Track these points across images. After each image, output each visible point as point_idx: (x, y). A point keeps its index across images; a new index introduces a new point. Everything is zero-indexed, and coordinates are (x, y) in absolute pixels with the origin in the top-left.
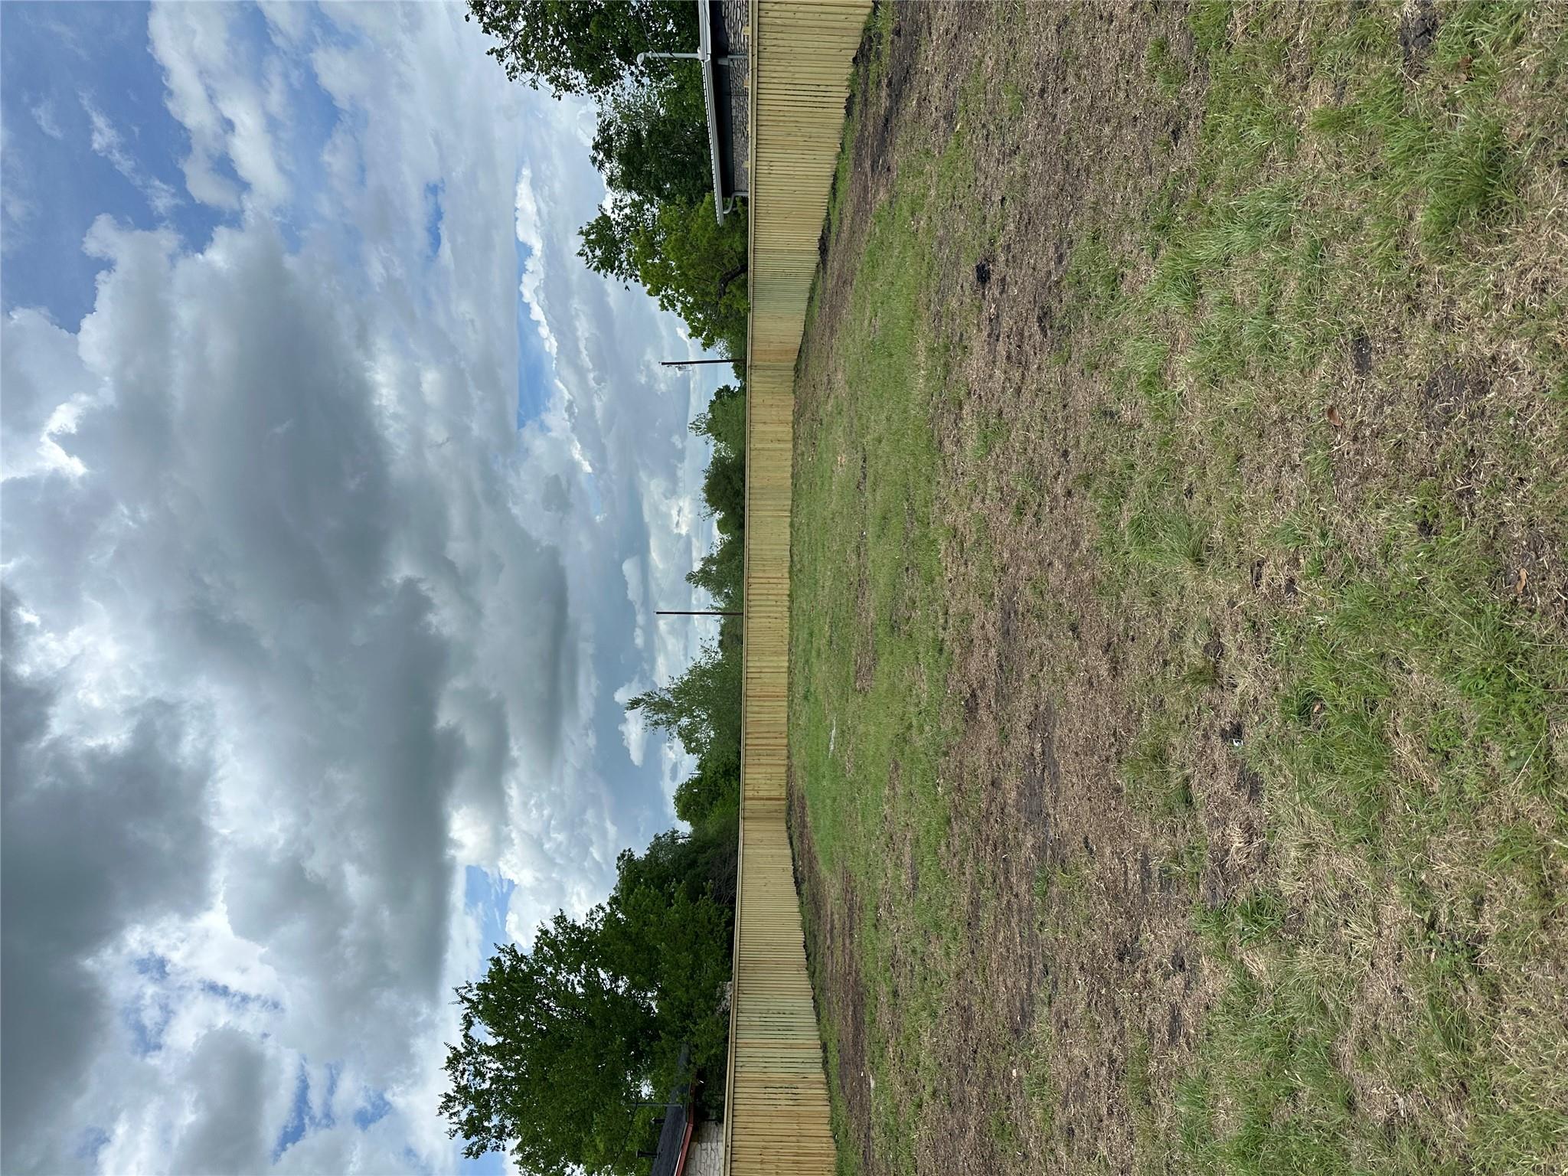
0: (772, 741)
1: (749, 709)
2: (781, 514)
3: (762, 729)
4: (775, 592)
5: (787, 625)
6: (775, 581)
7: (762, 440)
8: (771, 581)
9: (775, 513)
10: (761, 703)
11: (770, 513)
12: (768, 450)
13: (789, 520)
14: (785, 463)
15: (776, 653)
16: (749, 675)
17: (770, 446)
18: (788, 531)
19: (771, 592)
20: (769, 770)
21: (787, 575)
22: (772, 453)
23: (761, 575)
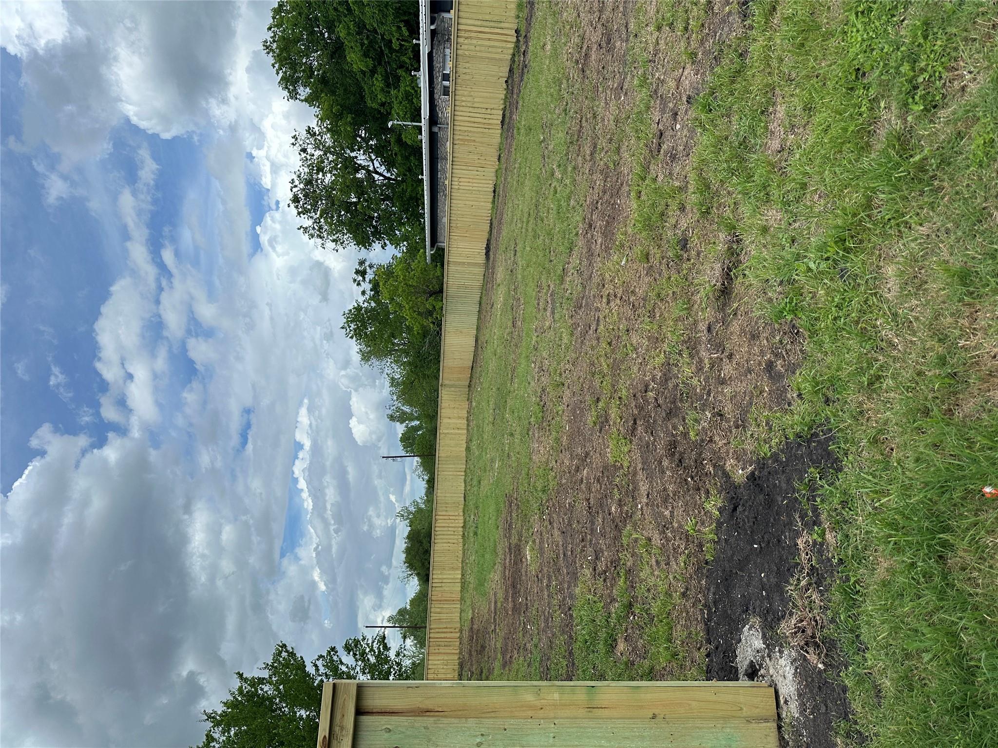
0: (448, 635)
1: (432, 610)
2: (458, 473)
3: (441, 626)
4: (453, 525)
5: (461, 548)
6: (454, 518)
7: (448, 428)
8: (451, 517)
9: (455, 473)
10: (441, 606)
11: (451, 473)
12: (452, 434)
13: (463, 477)
14: (461, 442)
15: (453, 569)
16: (434, 585)
17: (452, 431)
18: (463, 485)
19: (451, 525)
20: (446, 658)
21: (461, 514)
22: (453, 436)
23: (444, 513)
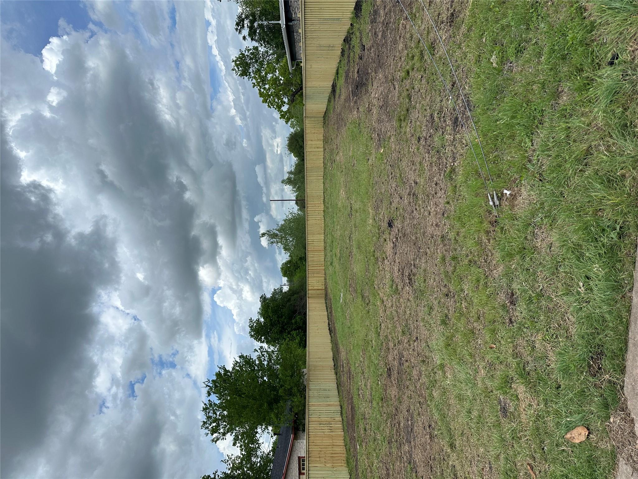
0: (318, 268)
2: (319, 178)
3: (315, 263)
5: (323, 223)
8: (316, 205)
10: (314, 253)
11: (314, 178)
13: (323, 180)
14: (320, 157)
15: (319, 234)
16: (309, 243)
17: (314, 150)
18: (323, 185)
19: (316, 210)
20: (318, 279)
21: (322, 203)
23: (312, 203)
